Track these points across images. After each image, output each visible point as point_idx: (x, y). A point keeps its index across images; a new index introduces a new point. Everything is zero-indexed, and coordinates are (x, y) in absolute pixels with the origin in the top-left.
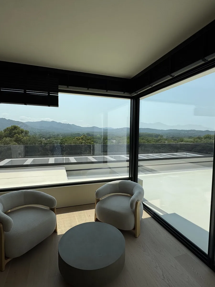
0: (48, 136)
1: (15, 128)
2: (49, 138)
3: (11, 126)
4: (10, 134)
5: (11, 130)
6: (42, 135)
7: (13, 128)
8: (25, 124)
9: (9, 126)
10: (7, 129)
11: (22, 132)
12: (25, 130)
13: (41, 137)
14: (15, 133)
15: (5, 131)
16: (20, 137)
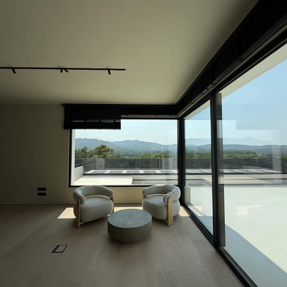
0: (131, 154)
1: (103, 147)
2: (132, 156)
3: (100, 146)
4: (99, 152)
5: (100, 148)
6: (126, 153)
7: (102, 147)
8: (112, 143)
9: (99, 145)
10: (97, 148)
11: (109, 150)
12: (111, 149)
13: (125, 155)
14: (103, 151)
15: (96, 149)
16: (107, 155)
